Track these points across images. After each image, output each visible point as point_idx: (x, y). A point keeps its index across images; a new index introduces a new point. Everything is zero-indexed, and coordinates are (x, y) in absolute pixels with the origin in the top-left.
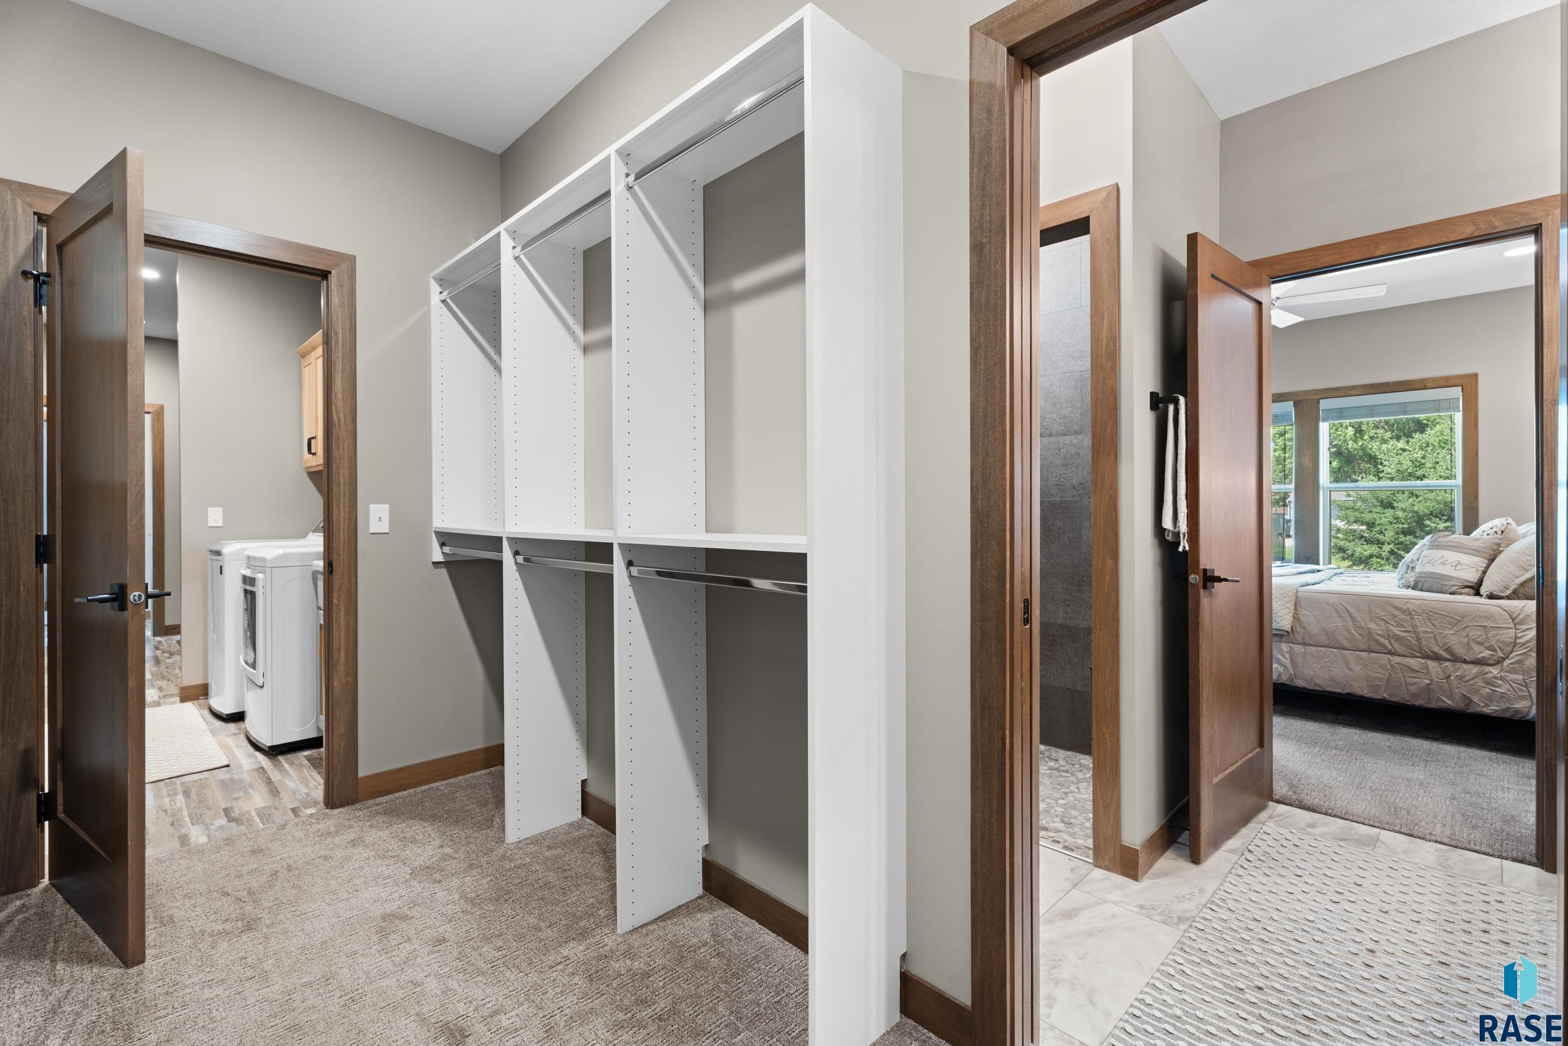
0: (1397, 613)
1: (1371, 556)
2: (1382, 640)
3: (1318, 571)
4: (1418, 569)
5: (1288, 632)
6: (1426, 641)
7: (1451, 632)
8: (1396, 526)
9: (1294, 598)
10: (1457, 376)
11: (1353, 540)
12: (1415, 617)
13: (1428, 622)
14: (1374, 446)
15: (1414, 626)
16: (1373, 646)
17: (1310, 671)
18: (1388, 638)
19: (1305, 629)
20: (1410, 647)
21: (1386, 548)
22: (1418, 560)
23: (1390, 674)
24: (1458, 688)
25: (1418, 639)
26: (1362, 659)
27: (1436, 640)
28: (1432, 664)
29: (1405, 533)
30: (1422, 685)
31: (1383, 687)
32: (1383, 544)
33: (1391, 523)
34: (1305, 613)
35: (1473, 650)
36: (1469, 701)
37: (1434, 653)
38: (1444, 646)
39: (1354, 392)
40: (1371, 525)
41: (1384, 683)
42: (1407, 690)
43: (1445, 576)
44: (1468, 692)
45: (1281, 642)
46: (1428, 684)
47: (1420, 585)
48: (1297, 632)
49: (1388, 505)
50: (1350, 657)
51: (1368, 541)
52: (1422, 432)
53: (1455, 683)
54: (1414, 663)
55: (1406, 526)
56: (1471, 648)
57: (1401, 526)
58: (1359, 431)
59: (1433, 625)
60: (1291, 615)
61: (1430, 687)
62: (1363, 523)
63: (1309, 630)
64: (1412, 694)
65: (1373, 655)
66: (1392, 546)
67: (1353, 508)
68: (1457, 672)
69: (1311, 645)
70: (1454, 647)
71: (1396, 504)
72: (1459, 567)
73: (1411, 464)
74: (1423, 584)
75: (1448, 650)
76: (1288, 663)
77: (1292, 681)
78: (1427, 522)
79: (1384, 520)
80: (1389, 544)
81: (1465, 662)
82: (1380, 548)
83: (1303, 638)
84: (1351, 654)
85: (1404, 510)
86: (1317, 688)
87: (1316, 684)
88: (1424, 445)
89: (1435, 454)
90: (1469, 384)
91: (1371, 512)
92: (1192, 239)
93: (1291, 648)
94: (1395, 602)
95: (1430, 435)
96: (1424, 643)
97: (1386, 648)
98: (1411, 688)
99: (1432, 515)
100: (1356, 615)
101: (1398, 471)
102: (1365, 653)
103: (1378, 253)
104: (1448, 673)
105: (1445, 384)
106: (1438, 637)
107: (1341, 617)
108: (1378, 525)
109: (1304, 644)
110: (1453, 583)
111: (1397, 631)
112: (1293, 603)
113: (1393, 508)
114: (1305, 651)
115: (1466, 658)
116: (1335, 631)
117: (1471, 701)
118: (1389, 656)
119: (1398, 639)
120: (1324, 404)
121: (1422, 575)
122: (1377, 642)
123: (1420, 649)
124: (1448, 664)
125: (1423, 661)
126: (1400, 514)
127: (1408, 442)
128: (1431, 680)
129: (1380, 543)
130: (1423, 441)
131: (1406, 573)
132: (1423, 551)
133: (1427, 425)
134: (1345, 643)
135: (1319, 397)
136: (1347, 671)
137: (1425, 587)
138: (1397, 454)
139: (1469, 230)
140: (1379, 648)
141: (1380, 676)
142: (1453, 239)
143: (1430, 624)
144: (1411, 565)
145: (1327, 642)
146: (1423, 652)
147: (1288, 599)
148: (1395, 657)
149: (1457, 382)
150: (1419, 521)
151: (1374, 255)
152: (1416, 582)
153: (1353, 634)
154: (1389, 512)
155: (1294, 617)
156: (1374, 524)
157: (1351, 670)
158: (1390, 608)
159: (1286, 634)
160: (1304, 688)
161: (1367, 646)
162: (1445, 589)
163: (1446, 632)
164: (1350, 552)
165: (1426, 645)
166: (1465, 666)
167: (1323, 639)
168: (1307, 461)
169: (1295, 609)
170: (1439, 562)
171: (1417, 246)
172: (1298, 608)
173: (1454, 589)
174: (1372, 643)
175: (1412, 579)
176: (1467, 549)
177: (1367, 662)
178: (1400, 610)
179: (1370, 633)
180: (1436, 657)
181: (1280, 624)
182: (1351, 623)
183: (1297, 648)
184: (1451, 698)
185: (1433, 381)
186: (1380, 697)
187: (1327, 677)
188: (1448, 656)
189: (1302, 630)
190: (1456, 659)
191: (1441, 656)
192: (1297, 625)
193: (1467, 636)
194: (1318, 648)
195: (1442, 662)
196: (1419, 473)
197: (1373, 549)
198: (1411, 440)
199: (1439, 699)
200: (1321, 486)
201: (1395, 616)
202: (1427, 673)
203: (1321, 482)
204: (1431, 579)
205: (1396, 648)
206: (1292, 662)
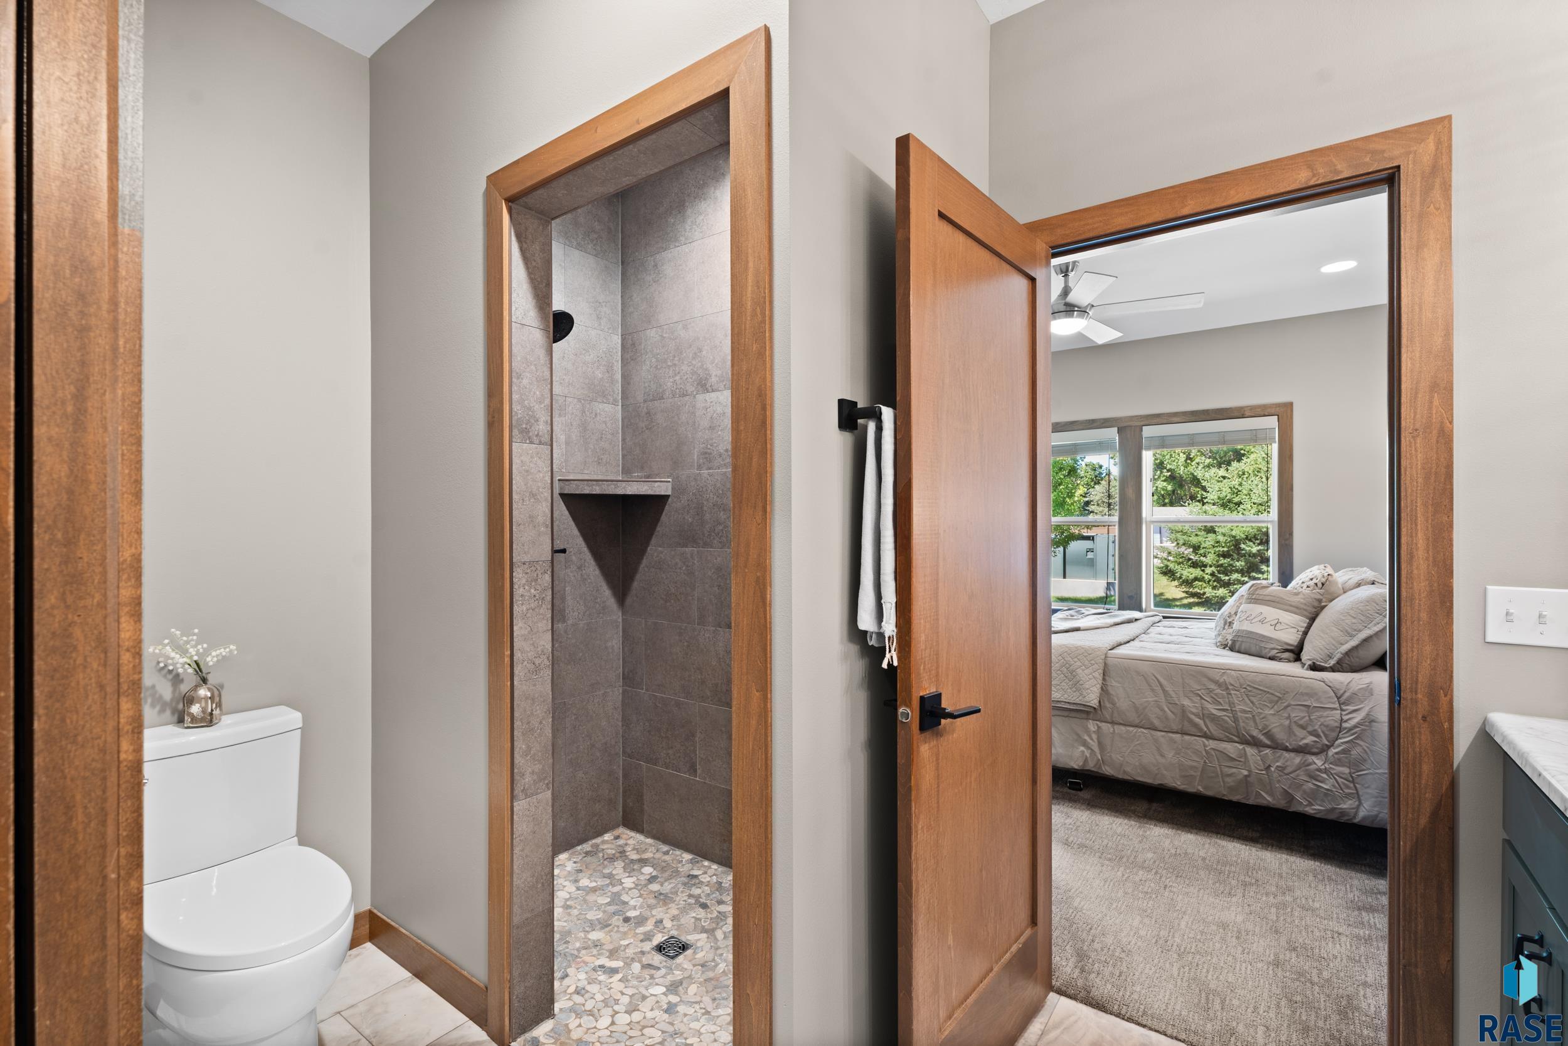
0: (1212, 686)
1: (1196, 579)
2: (1197, 720)
3: (1136, 620)
4: (1236, 626)
5: (1095, 708)
6: (1243, 722)
7: (1272, 712)
8: (1217, 549)
9: (1102, 666)
10: (1273, 404)
11: (1182, 563)
12: (1232, 692)
13: (1246, 698)
14: (1199, 474)
15: (1231, 704)
16: (1186, 728)
17: (1118, 756)
18: (1203, 717)
19: (1114, 704)
20: (1226, 730)
21: (1209, 570)
22: (1236, 614)
23: (1205, 762)
24: (1279, 781)
25: (1236, 720)
26: (1175, 742)
27: (1255, 721)
28: (1250, 751)
29: (1225, 555)
30: (1241, 777)
31: (1198, 778)
32: (1205, 566)
33: (1214, 547)
34: (1114, 684)
35: (1295, 735)
36: (1291, 799)
37: (1253, 737)
38: (1264, 729)
39: (1175, 419)
40: (1196, 548)
41: (1199, 774)
42: (1224, 782)
43: (1264, 636)
44: (1289, 788)
45: (1087, 719)
46: (1246, 776)
47: (1237, 648)
48: (1105, 707)
49: (1211, 530)
50: (1162, 740)
51: (1195, 565)
52: (1239, 461)
53: (1275, 775)
54: (1231, 749)
55: (1225, 549)
56: (1293, 732)
57: (1221, 549)
58: (1189, 458)
59: (1252, 702)
60: (1099, 686)
61: (1249, 779)
62: (1190, 546)
63: (1118, 705)
64: (1229, 788)
65: (1187, 738)
66: (1213, 569)
67: (1182, 531)
68: (1277, 761)
69: (1121, 724)
70: (1274, 730)
71: (1217, 529)
72: (1278, 627)
73: (1229, 490)
74: (1241, 645)
75: (1268, 734)
76: (1094, 745)
77: (1100, 767)
78: (1242, 546)
79: (1207, 544)
80: (1211, 566)
81: (1286, 749)
82: (1203, 571)
83: (1112, 716)
84: (1163, 736)
85: (1224, 535)
86: (1126, 777)
87: (1125, 772)
88: (1240, 473)
89: (1250, 482)
90: (1284, 413)
91: (1197, 535)
92: (903, 144)
93: (1099, 727)
94: (1211, 673)
95: (1245, 465)
96: (1242, 724)
97: (1201, 730)
98: (1228, 780)
99: (1248, 538)
100: (1169, 688)
101: (1219, 498)
102: (1179, 736)
103: (1186, 211)
104: (1268, 763)
105: (1262, 413)
106: (1257, 718)
107: (1153, 690)
108: (1203, 548)
109: (1113, 723)
110: (1272, 646)
111: (1212, 709)
112: (1101, 671)
113: (1215, 532)
114: (1114, 731)
115: (1288, 745)
116: (1146, 707)
117: (1293, 798)
118: (1204, 740)
119: (1214, 719)
120: (1148, 431)
121: (1239, 634)
122: (1191, 721)
123: (1238, 733)
124: (1268, 751)
125: (1241, 747)
126: (1221, 538)
127: (1227, 470)
128: (1250, 771)
129: (1203, 566)
130: (1240, 469)
131: (1224, 629)
132: (1241, 604)
133: (1244, 455)
134: (1157, 723)
135: (1142, 423)
136: (1158, 757)
137: (1243, 648)
138: (1219, 482)
139: (1301, 178)
140: (1193, 730)
141: (1195, 764)
142: (1282, 191)
143: (1249, 702)
144: (1229, 620)
145: (1137, 721)
146: (1241, 735)
147: (1096, 666)
148: (1211, 741)
149: (1273, 411)
150: (1236, 545)
151: (1180, 214)
152: (1234, 642)
153: (1165, 711)
154: (1211, 536)
155: (1102, 688)
156: (1199, 547)
157: (1162, 756)
158: (1205, 680)
159: (1092, 710)
160: (1113, 776)
161: (1180, 727)
162: (1264, 652)
163: (1266, 712)
164: (1178, 575)
165: (1244, 727)
166: (1286, 755)
167: (1132, 717)
168: (1130, 493)
169: (1104, 679)
170: (1259, 618)
171: (1236, 200)
172: (1107, 678)
173: (1273, 653)
174: (1186, 723)
175: (1230, 637)
176: (1286, 604)
177: (1180, 747)
178: (1216, 682)
179: (1184, 710)
180: (1255, 743)
181: (1087, 699)
182: (1163, 698)
183: (1104, 726)
184: (1271, 794)
185: (1251, 409)
186: (1195, 791)
187: (1137, 764)
188: (1268, 742)
189: (1111, 706)
190: (1276, 746)
191: (1261, 741)
192: (1106, 700)
193: (1289, 717)
194: (1128, 728)
195: (1262, 749)
196: (1236, 500)
197: (1197, 572)
198: (1229, 468)
199: (1258, 795)
200: (1144, 520)
201: (1210, 691)
202: (1245, 763)
203: (1144, 515)
204: (1248, 640)
205: (1212, 731)
206: (1100, 744)
